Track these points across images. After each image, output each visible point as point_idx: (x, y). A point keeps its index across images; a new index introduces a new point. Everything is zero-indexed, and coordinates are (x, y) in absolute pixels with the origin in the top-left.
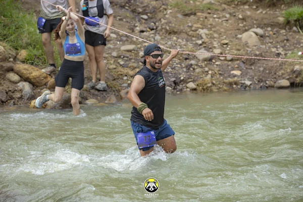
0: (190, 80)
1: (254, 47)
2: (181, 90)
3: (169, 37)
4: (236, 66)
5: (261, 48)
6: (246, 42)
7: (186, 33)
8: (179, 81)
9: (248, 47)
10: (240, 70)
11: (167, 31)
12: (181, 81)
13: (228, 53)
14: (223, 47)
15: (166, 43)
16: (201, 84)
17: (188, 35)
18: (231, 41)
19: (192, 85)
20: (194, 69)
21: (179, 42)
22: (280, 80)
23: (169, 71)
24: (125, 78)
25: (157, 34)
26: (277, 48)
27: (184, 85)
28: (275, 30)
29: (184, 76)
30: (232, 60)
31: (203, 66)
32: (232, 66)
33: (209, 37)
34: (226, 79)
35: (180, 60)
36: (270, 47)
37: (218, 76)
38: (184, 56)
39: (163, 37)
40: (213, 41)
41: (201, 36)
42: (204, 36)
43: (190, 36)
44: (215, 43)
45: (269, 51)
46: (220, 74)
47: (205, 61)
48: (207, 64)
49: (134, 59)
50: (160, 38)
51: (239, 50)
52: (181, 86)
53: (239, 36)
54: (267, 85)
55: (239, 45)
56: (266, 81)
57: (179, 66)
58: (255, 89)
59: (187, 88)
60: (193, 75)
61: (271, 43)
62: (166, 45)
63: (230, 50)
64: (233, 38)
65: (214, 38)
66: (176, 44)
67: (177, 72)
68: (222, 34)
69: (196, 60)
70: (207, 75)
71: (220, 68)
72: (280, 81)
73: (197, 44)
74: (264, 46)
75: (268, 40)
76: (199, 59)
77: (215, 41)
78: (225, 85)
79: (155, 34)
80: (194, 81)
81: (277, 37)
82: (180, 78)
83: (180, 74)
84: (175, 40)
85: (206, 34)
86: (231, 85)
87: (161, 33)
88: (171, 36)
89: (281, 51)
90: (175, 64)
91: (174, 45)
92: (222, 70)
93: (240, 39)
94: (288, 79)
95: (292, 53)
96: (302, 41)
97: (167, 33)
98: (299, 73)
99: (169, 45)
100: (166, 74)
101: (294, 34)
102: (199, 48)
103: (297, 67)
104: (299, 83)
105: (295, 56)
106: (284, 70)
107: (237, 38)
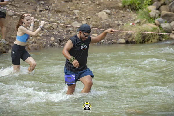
1: (105, 21)
2: (63, 45)
4: (95, 31)
5: (109, 21)
6: (101, 17)
7: (66, 12)
8: (62, 40)
9: (102, 20)
10: (97, 34)
11: (55, 11)
12: (64, 40)
13: (91, 24)
14: (88, 20)
15: (55, 18)
17: (68, 13)
18: (92, 17)
20: (71, 33)
21: (62, 17)
22: (120, 39)
23: (56, 34)
24: (31, 38)
25: (50, 13)
26: (118, 21)
27: (65, 42)
28: (117, 10)
29: (66, 37)
32: (93, 31)
33: (79, 14)
35: (63, 27)
36: (114, 21)
39: (53, 14)
41: (75, 14)
42: (76, 14)
43: (69, 14)
44: (83, 18)
45: (113, 23)
47: (77, 28)
49: (36, 27)
50: (51, 15)
51: (96, 22)
52: (63, 42)
53: (97, 14)
54: (112, 42)
55: (97, 19)
56: (112, 40)
57: (62, 31)
58: (106, 44)
60: (70, 36)
61: (115, 18)
63: (91, 22)
64: (93, 15)
65: (82, 15)
67: (61, 34)
68: (87, 13)
69: (72, 27)
72: (120, 40)
73: (72, 18)
74: (111, 20)
75: (113, 16)
76: (74, 27)
77: (83, 17)
79: (48, 12)
81: (118, 15)
82: (63, 38)
83: (63, 36)
84: (60, 16)
85: (78, 13)
87: (52, 12)
88: (58, 14)
89: (120, 22)
90: (60, 30)
91: (60, 19)
93: (97, 16)
94: (124, 39)
95: (127, 24)
96: (132, 17)
97: (55, 12)
98: (130, 35)
99: (56, 19)
100: (55, 36)
101: (127, 13)
102: (74, 21)
103: (129, 32)
104: (130, 41)
105: (128, 25)
106: (122, 34)
107: (96, 15)
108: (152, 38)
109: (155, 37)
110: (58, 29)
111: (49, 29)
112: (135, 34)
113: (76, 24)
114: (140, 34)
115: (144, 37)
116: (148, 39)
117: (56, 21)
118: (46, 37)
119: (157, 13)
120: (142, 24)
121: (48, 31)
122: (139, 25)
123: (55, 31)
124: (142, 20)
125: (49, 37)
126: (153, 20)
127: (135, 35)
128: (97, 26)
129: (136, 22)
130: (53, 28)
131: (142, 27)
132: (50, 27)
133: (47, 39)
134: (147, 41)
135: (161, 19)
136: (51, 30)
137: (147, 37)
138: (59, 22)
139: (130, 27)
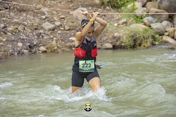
0: (41, 45)
2: (35, 53)
3: (20, 14)
4: (73, 34)
6: (77, 17)
7: (33, 11)
8: (33, 45)
11: (18, 9)
12: (34, 45)
13: (66, 25)
14: (61, 20)
15: (19, 18)
16: (49, 47)
17: (34, 12)
18: (66, 16)
19: (43, 48)
20: (43, 36)
21: (28, 17)
22: (105, 43)
23: (24, 38)
25: (11, 12)
27: (37, 49)
29: (37, 42)
30: (69, 30)
31: (49, 34)
32: (70, 34)
33: (50, 13)
34: (67, 44)
35: (31, 30)
37: (61, 41)
38: (34, 27)
39: (15, 14)
40: (53, 16)
41: (44, 13)
43: (36, 13)
44: (55, 18)
46: (62, 40)
47: (50, 30)
48: (51, 32)
50: (13, 14)
51: (73, 22)
52: (34, 49)
53: (71, 13)
55: (73, 19)
57: (31, 34)
59: (39, 50)
60: (43, 41)
62: (19, 19)
63: (66, 22)
64: (67, 14)
65: (53, 14)
66: (26, 19)
67: (30, 39)
68: (59, 11)
69: (43, 29)
70: (53, 40)
71: (61, 35)
72: (105, 45)
73: (42, 18)
76: (45, 29)
77: (55, 16)
78: (66, 48)
79: (9, 11)
80: (44, 45)
82: (34, 43)
83: (33, 40)
84: (25, 16)
85: (47, 12)
86: (71, 48)
87: (14, 11)
88: (21, 13)
90: (28, 33)
91: (25, 19)
92: (63, 37)
93: (72, 15)
94: (111, 43)
95: (110, 24)
96: (115, 16)
97: (18, 11)
98: (118, 38)
99: (21, 19)
100: (23, 41)
101: (107, 11)
102: (44, 21)
103: (116, 34)
104: (119, 46)
105: (113, 26)
106: (107, 37)
107: (70, 15)
108: (144, 42)
109: (148, 40)
110: (25, 32)
111: (14, 32)
112: (124, 36)
113: (47, 25)
114: (130, 36)
115: (135, 41)
116: (140, 42)
117: (22, 22)
118: (11, 43)
119: (145, 11)
120: (130, 24)
121: (12, 34)
122: (126, 25)
123: (21, 34)
124: (128, 19)
125: (15, 43)
126: (140, 19)
127: (125, 38)
128: (74, 27)
129: (121, 22)
130: (18, 30)
131: (131, 28)
132: (14, 30)
133: (13, 45)
134: (138, 45)
135: (150, 18)
136: (16, 34)
137: (138, 41)
138: (26, 23)
139: (116, 28)
